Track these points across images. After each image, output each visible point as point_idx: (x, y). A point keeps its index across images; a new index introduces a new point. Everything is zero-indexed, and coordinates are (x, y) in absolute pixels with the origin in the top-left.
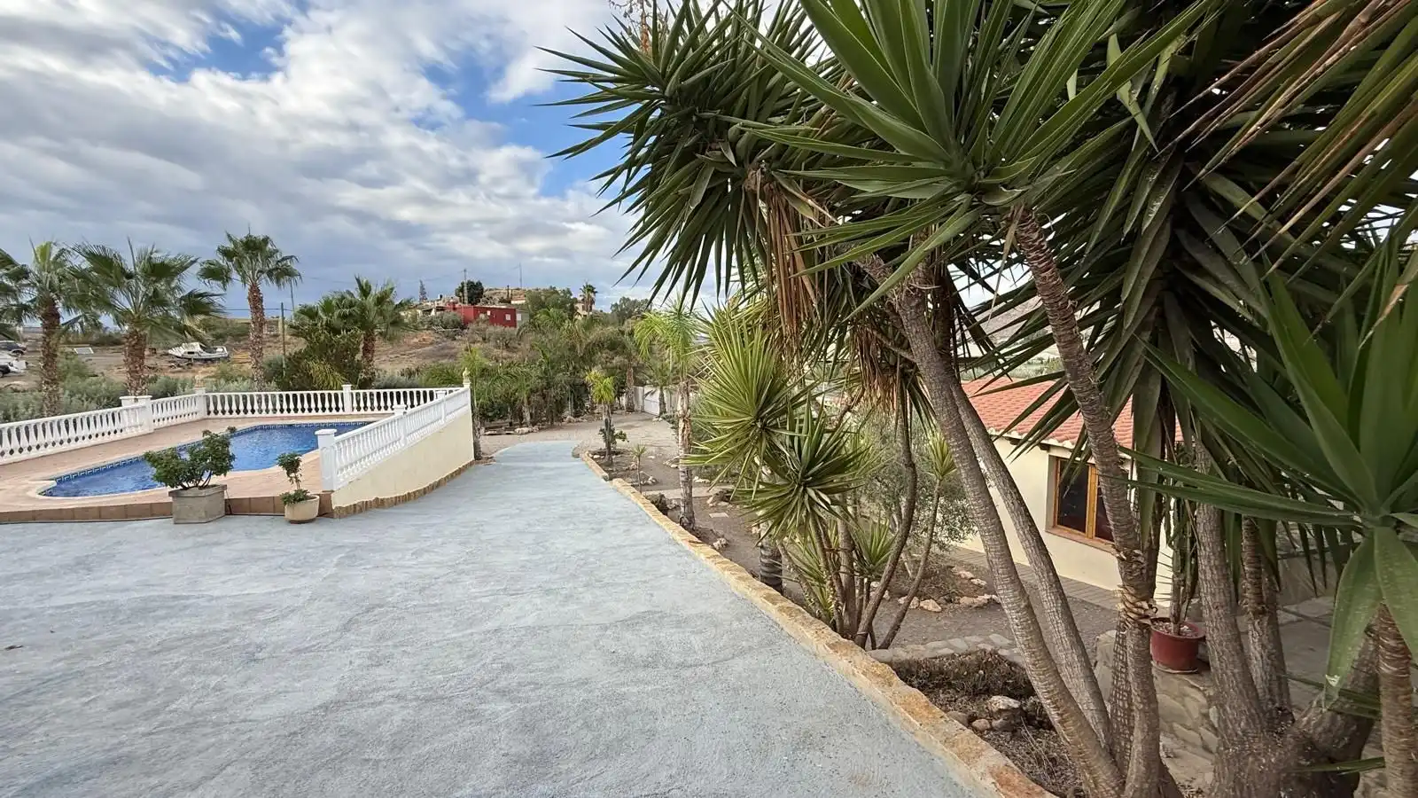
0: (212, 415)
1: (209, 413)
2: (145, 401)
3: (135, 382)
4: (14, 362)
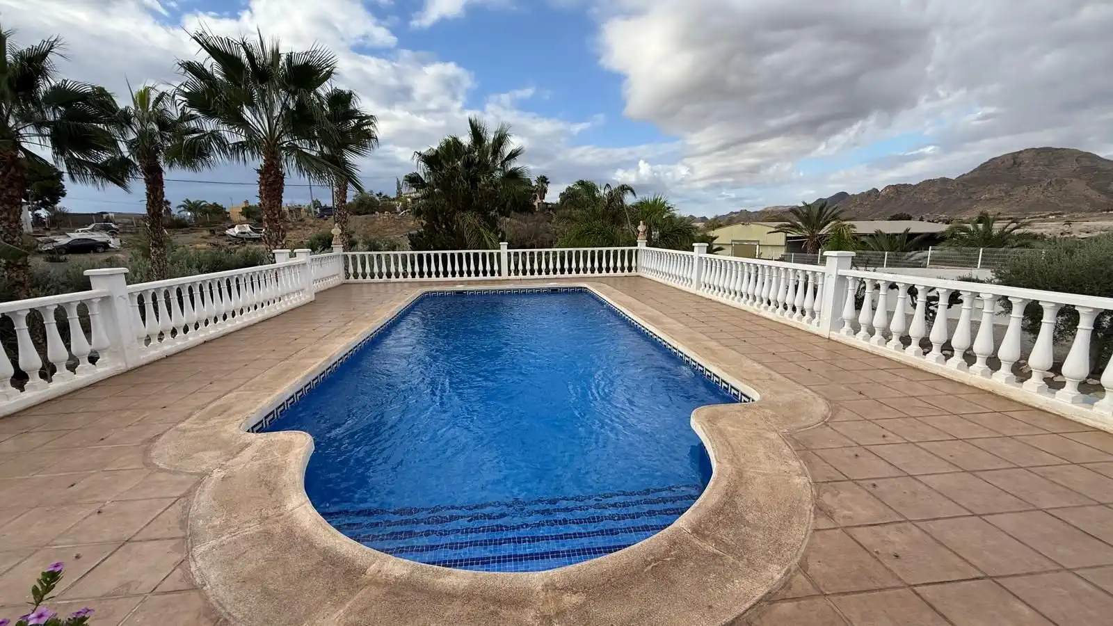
0: (352, 279)
1: (348, 277)
2: (303, 255)
3: (274, 234)
4: (111, 240)
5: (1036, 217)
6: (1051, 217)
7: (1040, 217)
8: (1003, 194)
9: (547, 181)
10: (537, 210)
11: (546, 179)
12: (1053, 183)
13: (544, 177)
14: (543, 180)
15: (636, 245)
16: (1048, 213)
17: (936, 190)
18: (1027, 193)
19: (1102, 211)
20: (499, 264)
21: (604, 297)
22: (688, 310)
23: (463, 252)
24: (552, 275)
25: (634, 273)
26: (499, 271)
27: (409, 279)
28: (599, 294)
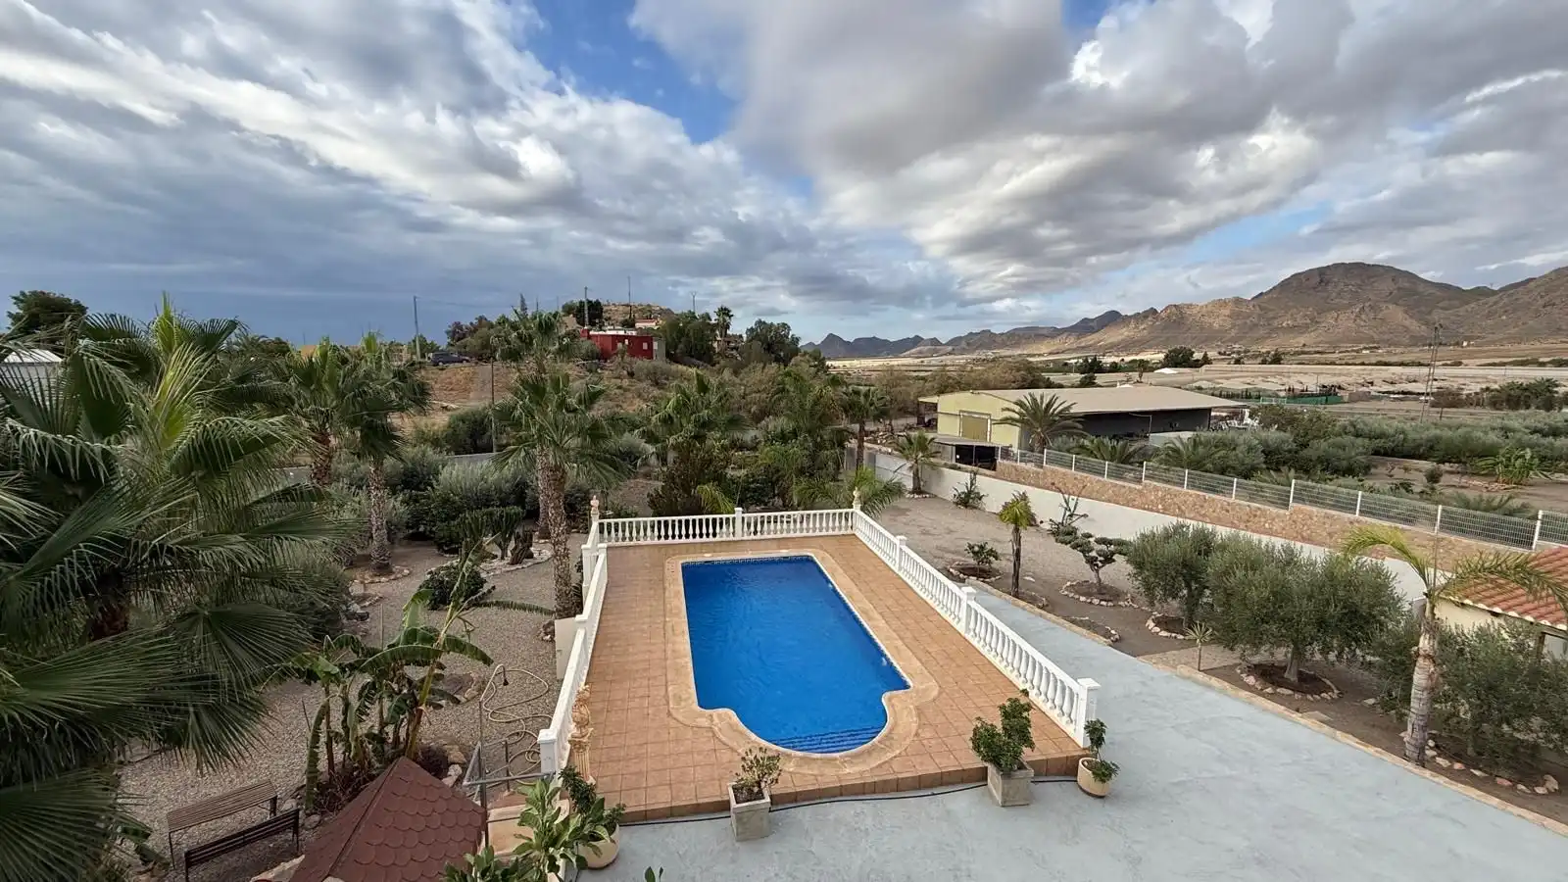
5: (1348, 351)
6: (1364, 352)
7: (1353, 351)
8: (1308, 321)
9: (731, 314)
10: (717, 350)
11: (729, 311)
12: (1367, 310)
13: (725, 309)
14: (725, 312)
15: (851, 507)
16: (1362, 346)
17: (1227, 312)
18: (1336, 319)
19: (1424, 346)
20: (734, 528)
21: (830, 577)
22: (890, 602)
23: (704, 517)
24: (779, 536)
25: (849, 532)
26: (734, 533)
27: (656, 541)
28: (825, 571)
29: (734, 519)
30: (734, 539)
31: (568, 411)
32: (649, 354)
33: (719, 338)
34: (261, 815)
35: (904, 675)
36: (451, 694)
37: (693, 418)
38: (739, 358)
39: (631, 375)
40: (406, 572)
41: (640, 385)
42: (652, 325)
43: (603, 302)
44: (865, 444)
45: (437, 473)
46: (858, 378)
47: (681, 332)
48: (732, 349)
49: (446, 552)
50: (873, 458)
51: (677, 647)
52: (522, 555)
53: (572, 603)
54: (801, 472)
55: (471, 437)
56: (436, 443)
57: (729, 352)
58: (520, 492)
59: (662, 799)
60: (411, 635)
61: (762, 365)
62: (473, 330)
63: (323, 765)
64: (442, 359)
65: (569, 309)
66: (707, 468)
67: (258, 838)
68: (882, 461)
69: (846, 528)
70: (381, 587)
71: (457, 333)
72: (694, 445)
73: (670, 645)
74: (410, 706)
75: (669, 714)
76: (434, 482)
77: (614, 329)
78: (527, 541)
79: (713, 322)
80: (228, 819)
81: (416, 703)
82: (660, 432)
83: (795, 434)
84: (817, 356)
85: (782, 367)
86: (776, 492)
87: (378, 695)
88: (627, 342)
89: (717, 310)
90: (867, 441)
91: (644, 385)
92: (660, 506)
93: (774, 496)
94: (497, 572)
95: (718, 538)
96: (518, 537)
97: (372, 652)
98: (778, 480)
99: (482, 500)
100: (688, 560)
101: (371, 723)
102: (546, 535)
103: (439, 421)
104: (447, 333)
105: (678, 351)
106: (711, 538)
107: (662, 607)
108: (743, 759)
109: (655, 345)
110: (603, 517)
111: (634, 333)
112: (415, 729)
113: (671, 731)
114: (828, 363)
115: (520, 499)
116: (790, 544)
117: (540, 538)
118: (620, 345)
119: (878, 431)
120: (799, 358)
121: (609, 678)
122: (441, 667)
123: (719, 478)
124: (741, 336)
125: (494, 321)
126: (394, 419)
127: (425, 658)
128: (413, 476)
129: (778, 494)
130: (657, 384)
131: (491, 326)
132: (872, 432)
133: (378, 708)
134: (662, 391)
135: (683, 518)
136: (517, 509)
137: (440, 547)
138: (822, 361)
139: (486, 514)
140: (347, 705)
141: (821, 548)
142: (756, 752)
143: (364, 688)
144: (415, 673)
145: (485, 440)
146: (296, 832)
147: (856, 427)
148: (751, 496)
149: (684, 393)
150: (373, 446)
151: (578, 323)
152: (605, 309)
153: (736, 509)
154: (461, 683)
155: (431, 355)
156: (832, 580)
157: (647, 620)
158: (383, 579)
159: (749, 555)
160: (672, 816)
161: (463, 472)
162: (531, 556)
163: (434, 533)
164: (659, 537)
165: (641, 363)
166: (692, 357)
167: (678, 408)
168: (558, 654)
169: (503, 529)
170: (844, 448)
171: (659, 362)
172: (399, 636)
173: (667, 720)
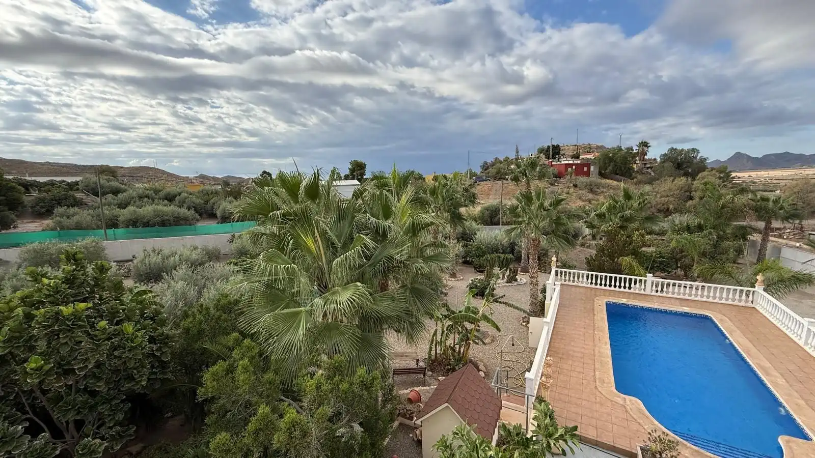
9: (648, 145)
10: (636, 170)
11: (647, 144)
13: (645, 142)
14: (645, 144)
15: (755, 287)
20: (645, 286)
21: (728, 335)
22: (792, 367)
23: (623, 276)
24: (681, 296)
25: (749, 304)
26: (644, 290)
27: (589, 285)
28: (724, 331)
29: (645, 281)
30: (644, 293)
31: (545, 210)
32: (588, 174)
33: (638, 162)
34: (412, 365)
35: (805, 428)
36: (481, 339)
37: (619, 215)
38: (653, 174)
39: (575, 186)
40: (462, 278)
41: (580, 192)
42: (591, 156)
43: (561, 145)
44: (771, 238)
45: (476, 234)
46: (764, 185)
47: (611, 160)
48: (648, 168)
49: (478, 272)
50: (778, 250)
51: (602, 350)
52: (512, 279)
53: (540, 310)
54: (704, 254)
55: (491, 218)
56: (475, 220)
57: (645, 170)
58: (512, 248)
59: (591, 434)
60: (468, 309)
61: (672, 178)
62: (493, 165)
63: (433, 353)
64: (479, 179)
65: (541, 151)
66: (627, 247)
67: (413, 373)
68: (786, 253)
69: (747, 301)
70: (452, 282)
71: (485, 167)
72: (619, 232)
73: (597, 348)
74: (466, 339)
75: (596, 388)
76: (474, 238)
77: (566, 160)
78: (515, 272)
79: (635, 151)
80: (403, 362)
81: (468, 339)
82: (596, 222)
83: (700, 228)
84: (724, 172)
85: (690, 179)
86: (679, 265)
87: (454, 331)
88: (574, 167)
89: (638, 144)
90: (772, 236)
91: (583, 192)
92: (594, 265)
93: (677, 268)
94: (500, 285)
95: (632, 291)
96: (511, 270)
97: (453, 312)
98: (682, 257)
99: (494, 249)
100: (610, 300)
101: (450, 342)
102: (525, 271)
103: (477, 210)
104: (481, 166)
105: (607, 171)
106: (627, 290)
107: (592, 325)
108: (649, 433)
109: (592, 168)
110: (557, 267)
111: (579, 162)
112: (467, 350)
113: (597, 398)
114: (733, 175)
115: (512, 252)
116: (692, 304)
117: (521, 272)
118: (570, 169)
119: (785, 228)
120: (705, 173)
121: (560, 356)
122: (479, 326)
123: (635, 254)
124: (655, 159)
125: (502, 159)
126: (463, 210)
127: (472, 321)
128: (465, 235)
129: (680, 267)
130: (591, 191)
131: (501, 162)
132: (779, 229)
133: (453, 337)
134: (594, 195)
135: (609, 275)
136: (511, 256)
137: (475, 269)
138: (728, 175)
139: (497, 256)
140: (443, 332)
141: (720, 312)
142: (660, 433)
143: (449, 326)
144: (469, 326)
145: (496, 219)
146: (424, 376)
147: (761, 225)
148: (657, 266)
149: (614, 200)
150: (454, 221)
151: (546, 158)
152: (562, 148)
153: (648, 275)
154: (485, 335)
155: (474, 178)
156: (729, 337)
157: (583, 330)
158: (453, 279)
159: (655, 306)
160: (596, 445)
161: (488, 235)
162: (516, 280)
163: (473, 262)
164: (591, 283)
165: (582, 179)
166: (617, 174)
167: (609, 209)
168: (530, 334)
169: (504, 265)
170: (746, 240)
171: (594, 178)
172: (463, 308)
173: (594, 391)
